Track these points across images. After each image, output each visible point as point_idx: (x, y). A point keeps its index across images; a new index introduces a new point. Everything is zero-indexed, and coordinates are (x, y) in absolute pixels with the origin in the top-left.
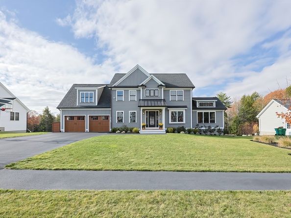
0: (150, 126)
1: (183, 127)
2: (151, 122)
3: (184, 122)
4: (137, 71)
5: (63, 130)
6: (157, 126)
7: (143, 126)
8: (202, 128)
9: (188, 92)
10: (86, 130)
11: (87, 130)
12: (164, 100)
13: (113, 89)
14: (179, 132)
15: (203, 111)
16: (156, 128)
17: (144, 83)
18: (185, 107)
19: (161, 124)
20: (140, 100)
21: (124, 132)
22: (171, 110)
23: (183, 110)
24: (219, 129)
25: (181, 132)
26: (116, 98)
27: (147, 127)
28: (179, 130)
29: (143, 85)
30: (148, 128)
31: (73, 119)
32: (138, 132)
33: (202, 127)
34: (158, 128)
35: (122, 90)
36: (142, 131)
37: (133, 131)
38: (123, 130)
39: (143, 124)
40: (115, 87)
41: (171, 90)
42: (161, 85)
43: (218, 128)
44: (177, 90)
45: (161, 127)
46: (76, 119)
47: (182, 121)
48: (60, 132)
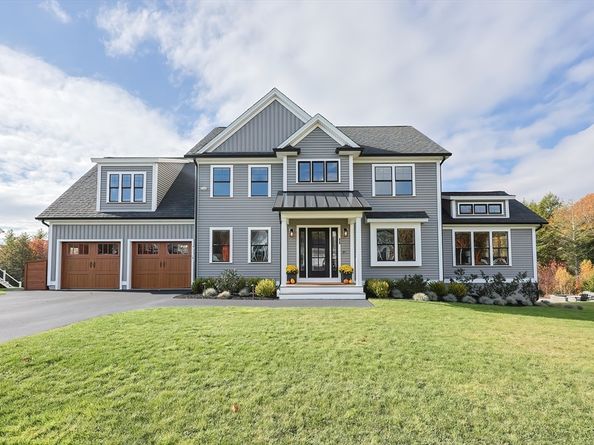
0: (313, 274)
1: (418, 279)
2: (315, 263)
3: (418, 262)
4: (275, 110)
5: (56, 284)
6: (335, 275)
7: (291, 275)
8: (475, 281)
9: (428, 172)
10: (122, 283)
11: (126, 283)
12: (356, 193)
13: (200, 161)
14: (408, 296)
15: (472, 229)
16: (330, 280)
17: (293, 140)
18: (422, 215)
19: (348, 270)
20: (281, 193)
21: (226, 293)
22: (376, 225)
23: (414, 224)
24: (529, 283)
25: (416, 296)
26: (208, 190)
27: (303, 275)
28: (405, 289)
29: (288, 148)
30: (307, 280)
31: (86, 252)
32: (272, 295)
33: (475, 277)
34: (338, 280)
35: (228, 164)
36: (285, 291)
37: (258, 289)
38: (226, 288)
39: (292, 268)
40: (206, 155)
41: (376, 163)
42: (348, 148)
43: (526, 280)
44: (394, 163)
45: (347, 276)
46: (93, 250)
47: (411, 257)
48: (47, 288)
